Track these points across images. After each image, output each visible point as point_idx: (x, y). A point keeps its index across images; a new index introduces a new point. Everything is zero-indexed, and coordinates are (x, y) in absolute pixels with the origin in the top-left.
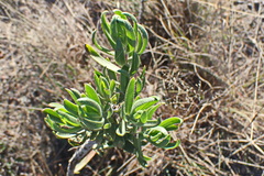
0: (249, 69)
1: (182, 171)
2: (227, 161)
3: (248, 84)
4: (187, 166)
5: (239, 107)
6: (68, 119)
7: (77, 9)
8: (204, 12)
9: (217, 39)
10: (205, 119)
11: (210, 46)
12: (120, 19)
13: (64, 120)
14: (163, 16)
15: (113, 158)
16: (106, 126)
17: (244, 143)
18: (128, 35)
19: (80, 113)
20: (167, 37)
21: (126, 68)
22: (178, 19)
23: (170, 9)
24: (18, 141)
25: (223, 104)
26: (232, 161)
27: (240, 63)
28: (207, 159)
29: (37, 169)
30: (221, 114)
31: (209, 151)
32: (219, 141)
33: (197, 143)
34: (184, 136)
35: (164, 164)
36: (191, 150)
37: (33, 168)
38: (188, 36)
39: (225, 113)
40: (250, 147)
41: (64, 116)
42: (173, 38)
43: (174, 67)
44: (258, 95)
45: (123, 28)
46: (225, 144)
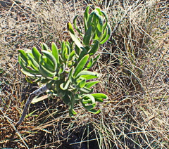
0: (162, 89)
1: (96, 130)
2: (125, 136)
3: (157, 98)
4: (101, 128)
5: (146, 108)
6: (32, 62)
7: (79, 11)
8: (151, 45)
9: (152, 64)
10: (123, 107)
11: (146, 66)
12: (97, 14)
13: (30, 62)
14: (127, 37)
15: (61, 105)
16: (55, 78)
17: (139, 130)
18: (98, 26)
19: (40, 60)
20: (124, 50)
21: (87, 48)
22: (134, 43)
23: (132, 35)
24: (11, 71)
25: (138, 103)
26: (127, 137)
27: (158, 84)
28: (114, 129)
29: (15, 92)
30: (134, 108)
31: (117, 125)
32: (125, 123)
33: (112, 118)
34: (107, 111)
35: (88, 121)
36: (108, 121)
37: (13, 90)
38: (136, 55)
39: (136, 109)
40: (142, 134)
41: (30, 59)
42: (127, 52)
43: (119, 69)
44: (160, 107)
45: (97, 20)
46: (128, 126)
